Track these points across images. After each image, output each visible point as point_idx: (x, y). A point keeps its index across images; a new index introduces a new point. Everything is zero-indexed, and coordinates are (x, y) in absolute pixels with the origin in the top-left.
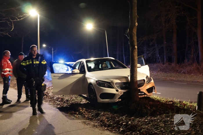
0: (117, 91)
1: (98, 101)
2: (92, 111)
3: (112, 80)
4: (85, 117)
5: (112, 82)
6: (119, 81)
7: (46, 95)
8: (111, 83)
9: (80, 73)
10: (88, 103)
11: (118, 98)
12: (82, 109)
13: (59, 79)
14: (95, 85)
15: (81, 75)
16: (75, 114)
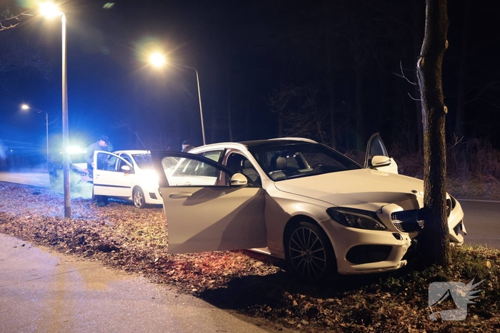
0: (398, 237)
1: (340, 270)
2: (331, 303)
3: (380, 205)
4: (325, 324)
5: (381, 210)
6: (400, 209)
7: (114, 248)
8: (379, 215)
9: (249, 186)
10: (279, 272)
11: (402, 258)
12: (295, 297)
13: (186, 204)
14: (326, 223)
15: (253, 192)
16: (284, 314)
